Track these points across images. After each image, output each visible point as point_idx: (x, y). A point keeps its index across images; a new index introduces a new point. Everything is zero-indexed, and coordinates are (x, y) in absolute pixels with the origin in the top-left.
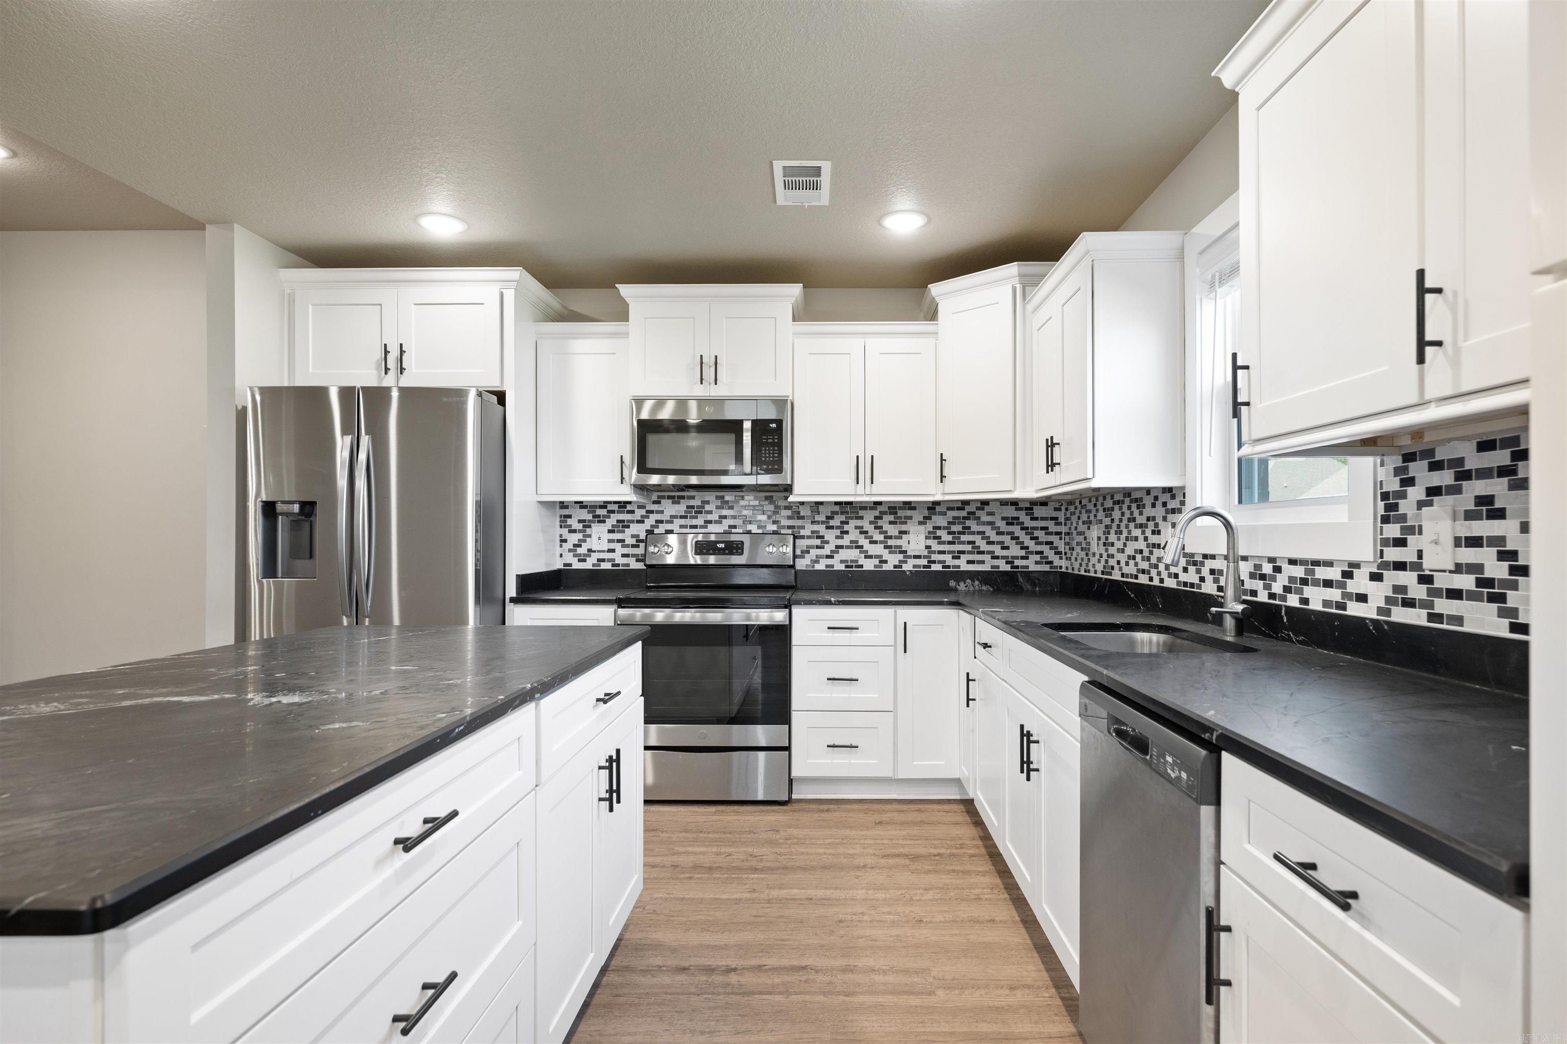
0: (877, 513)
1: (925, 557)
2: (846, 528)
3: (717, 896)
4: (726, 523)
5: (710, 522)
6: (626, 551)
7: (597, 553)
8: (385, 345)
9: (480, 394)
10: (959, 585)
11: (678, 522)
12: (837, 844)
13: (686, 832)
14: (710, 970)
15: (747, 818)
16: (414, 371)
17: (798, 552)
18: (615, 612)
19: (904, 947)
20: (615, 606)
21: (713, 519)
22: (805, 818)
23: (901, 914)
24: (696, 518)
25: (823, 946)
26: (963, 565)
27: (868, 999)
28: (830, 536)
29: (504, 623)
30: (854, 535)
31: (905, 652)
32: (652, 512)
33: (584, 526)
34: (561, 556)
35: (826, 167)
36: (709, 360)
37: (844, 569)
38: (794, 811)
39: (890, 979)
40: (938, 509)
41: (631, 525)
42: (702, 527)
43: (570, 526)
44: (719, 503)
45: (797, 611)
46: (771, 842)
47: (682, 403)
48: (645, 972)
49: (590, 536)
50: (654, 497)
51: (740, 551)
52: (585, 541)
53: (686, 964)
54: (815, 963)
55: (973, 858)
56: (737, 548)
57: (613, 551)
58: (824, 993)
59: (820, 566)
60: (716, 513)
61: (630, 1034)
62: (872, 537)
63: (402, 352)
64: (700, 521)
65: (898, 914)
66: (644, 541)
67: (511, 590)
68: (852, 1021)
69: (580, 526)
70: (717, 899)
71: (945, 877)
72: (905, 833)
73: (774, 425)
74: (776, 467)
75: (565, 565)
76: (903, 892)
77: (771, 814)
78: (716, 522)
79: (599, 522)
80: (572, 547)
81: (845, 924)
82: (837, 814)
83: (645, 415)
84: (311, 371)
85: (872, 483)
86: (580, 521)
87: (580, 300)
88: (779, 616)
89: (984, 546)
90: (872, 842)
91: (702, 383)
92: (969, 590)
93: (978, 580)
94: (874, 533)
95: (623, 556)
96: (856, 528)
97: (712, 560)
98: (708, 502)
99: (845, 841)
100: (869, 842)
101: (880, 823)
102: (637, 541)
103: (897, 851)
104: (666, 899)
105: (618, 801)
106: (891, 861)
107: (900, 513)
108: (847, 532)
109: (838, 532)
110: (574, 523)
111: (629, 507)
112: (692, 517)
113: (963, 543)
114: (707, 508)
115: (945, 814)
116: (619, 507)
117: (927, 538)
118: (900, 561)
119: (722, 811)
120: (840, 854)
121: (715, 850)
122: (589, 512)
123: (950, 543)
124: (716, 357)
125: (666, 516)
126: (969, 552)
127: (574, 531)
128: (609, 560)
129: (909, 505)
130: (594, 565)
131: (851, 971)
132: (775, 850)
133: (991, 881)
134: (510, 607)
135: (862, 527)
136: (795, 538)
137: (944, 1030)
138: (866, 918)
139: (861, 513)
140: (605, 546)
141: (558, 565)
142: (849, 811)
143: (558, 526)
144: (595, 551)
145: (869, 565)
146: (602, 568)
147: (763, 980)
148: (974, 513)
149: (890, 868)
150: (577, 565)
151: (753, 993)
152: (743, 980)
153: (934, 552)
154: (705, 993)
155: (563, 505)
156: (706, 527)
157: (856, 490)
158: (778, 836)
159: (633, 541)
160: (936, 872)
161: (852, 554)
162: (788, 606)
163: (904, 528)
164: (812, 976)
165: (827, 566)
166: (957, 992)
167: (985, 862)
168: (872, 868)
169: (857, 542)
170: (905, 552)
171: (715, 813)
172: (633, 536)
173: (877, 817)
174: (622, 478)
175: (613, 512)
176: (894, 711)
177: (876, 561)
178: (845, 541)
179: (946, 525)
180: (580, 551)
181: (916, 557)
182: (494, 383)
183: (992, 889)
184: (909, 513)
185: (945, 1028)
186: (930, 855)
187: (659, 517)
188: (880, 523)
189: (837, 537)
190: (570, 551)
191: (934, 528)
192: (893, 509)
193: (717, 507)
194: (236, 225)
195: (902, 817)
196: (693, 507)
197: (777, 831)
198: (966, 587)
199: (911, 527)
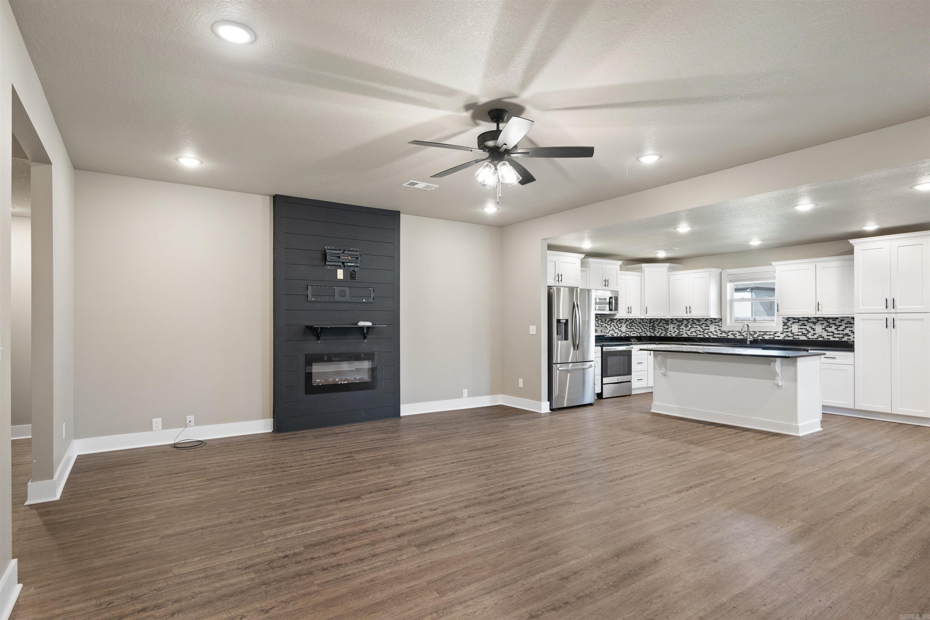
16: (563, 281)
28: (608, 327)
30: (613, 327)
62: (616, 328)
63: (561, 276)
89: (635, 330)
94: (616, 326)
124: (608, 279)
135: (614, 325)
139: (614, 321)
145: (615, 335)
181: (624, 333)
188: (617, 324)
199: (623, 324)
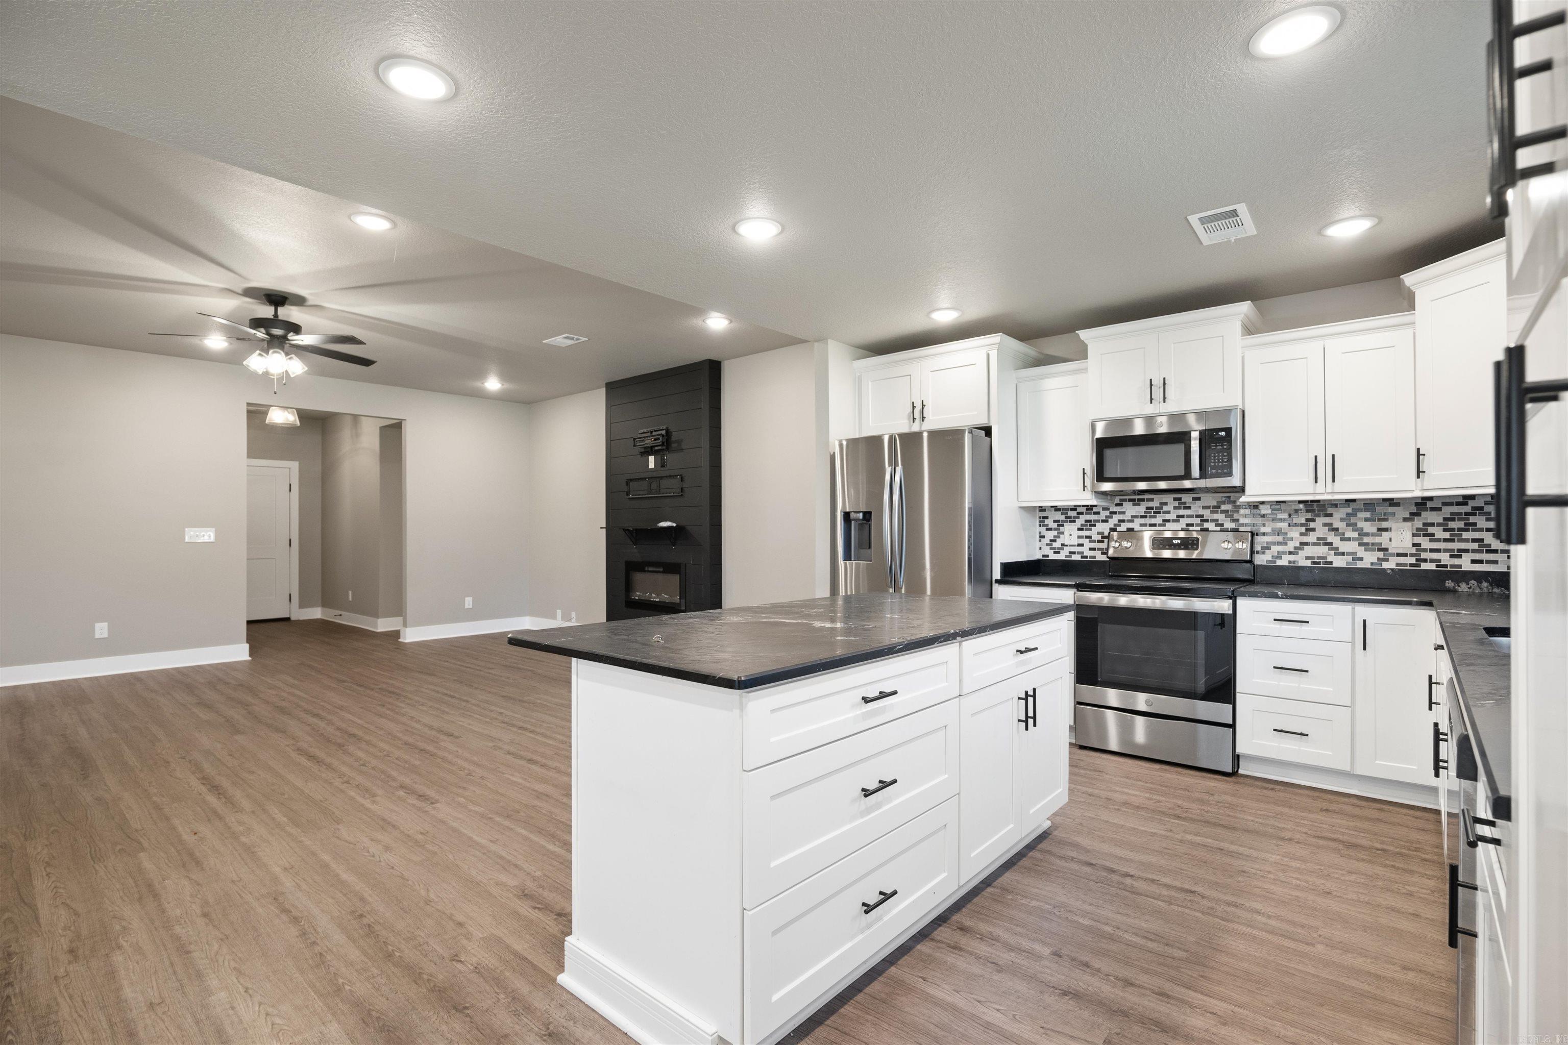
0: (1349, 510)
1: (1412, 555)
2: (1312, 525)
3: (1136, 827)
4: (1183, 522)
5: (1168, 521)
6: (1093, 545)
7: (1068, 547)
8: (913, 403)
9: (971, 432)
10: (1459, 586)
11: (1138, 521)
12: (1270, 817)
13: (1127, 778)
14: (1113, 871)
15: (1187, 779)
16: (931, 418)
17: (1258, 548)
18: (1075, 593)
19: (1299, 906)
20: (1075, 590)
21: (1171, 519)
22: (1245, 790)
23: (1310, 883)
24: (1155, 517)
25: (1217, 883)
26: (1465, 564)
27: (1243, 928)
28: (1294, 533)
29: (991, 597)
30: (1322, 532)
31: (1365, 649)
32: (1115, 513)
33: (1058, 525)
34: (1040, 548)
35: (1242, 209)
36: (1157, 382)
37: (1310, 565)
38: (1235, 783)
39: (1273, 923)
40: (1429, 504)
41: (1097, 524)
42: (1160, 525)
43: (1047, 525)
44: (1176, 504)
45: (1241, 602)
46: (1201, 801)
47: (1150, 420)
48: (1060, 858)
49: (1063, 533)
50: (1117, 500)
51: (1195, 546)
52: (1059, 537)
53: (1094, 862)
54: (1204, 892)
55: (1424, 862)
56: (1193, 544)
57: (1082, 545)
58: (1203, 913)
59: (1284, 562)
60: (1174, 513)
61: (1038, 888)
62: (1344, 534)
63: (923, 406)
64: (1159, 520)
65: (1307, 882)
66: (1108, 537)
67: (997, 574)
68: (1220, 937)
69: (1055, 525)
70: (1135, 829)
71: (1381, 868)
72: (1351, 824)
73: (1223, 433)
74: (1225, 471)
75: (1044, 556)
76: (1322, 868)
77: (1212, 781)
78: (1174, 521)
79: (1071, 522)
80: (1049, 542)
81: (1248, 875)
82: (1281, 794)
83: (1099, 435)
84: (870, 425)
85: (1334, 481)
86: (1055, 521)
87: (1053, 346)
88: (1223, 606)
90: (1310, 823)
91: (1151, 403)
92: (1473, 592)
93: (1487, 581)
94: (1346, 530)
95: (1091, 549)
96: (1325, 525)
97: (1167, 554)
98: (1166, 504)
99: (1279, 816)
100: (1306, 822)
101: (1327, 810)
102: (1102, 537)
103: (1333, 836)
104: (1093, 818)
105: (1035, 725)
106: (1321, 842)
107: (1379, 510)
108: (1313, 530)
109: (1303, 530)
110: (1050, 523)
111: (1095, 510)
112: (1151, 517)
113: (1467, 540)
114: (1165, 508)
115: (1413, 819)
116: (1087, 509)
117: (1414, 535)
118: (1379, 559)
119: (1166, 770)
120: (1268, 825)
121: (1147, 795)
122: (1062, 514)
123: (1445, 540)
124: (1164, 379)
125: (1127, 517)
126: (1474, 551)
127: (1051, 529)
128: (1079, 553)
129: (1391, 502)
130: (1066, 556)
131: (1236, 906)
132: (1203, 807)
133: (1437, 885)
134: (996, 587)
135: (1331, 524)
136: (1253, 534)
137: (1308, 970)
138: (1272, 876)
140: (1076, 541)
141: (1038, 556)
142: (1296, 794)
143: (1038, 526)
144: (1067, 546)
146: (1073, 559)
147: (1154, 889)
148: (1482, 508)
149: (1318, 847)
150: (1053, 556)
151: (1141, 895)
152: (1136, 884)
153: (1425, 550)
154: (1102, 883)
155: (1042, 509)
156: (1164, 525)
157: (1315, 489)
158: (1211, 798)
159: (1099, 537)
160: (1370, 862)
161: (1321, 551)
162: (1233, 598)
163: (1384, 525)
164: (1198, 899)
165: (1290, 562)
166: (1338, 951)
167: (1439, 869)
168: (1298, 842)
169: (1325, 539)
170: (1386, 550)
171: (1158, 770)
172: (1099, 533)
173: (1326, 805)
174: (1084, 486)
175: (1082, 513)
176: (1352, 706)
177: (1350, 558)
178: (1312, 537)
179: (1441, 521)
180: (1055, 545)
181: (1400, 555)
182: (982, 421)
183: (1433, 892)
184: (1391, 509)
185: (1312, 971)
186: (1371, 848)
187: (1121, 517)
188: (1353, 520)
189: (1302, 534)
190: (1047, 545)
191: (1424, 524)
192: (1369, 505)
193: (1175, 508)
194: (829, 340)
195: (1356, 811)
196: (1152, 508)
197: (1212, 795)
198: (1469, 588)
199: (1394, 523)
